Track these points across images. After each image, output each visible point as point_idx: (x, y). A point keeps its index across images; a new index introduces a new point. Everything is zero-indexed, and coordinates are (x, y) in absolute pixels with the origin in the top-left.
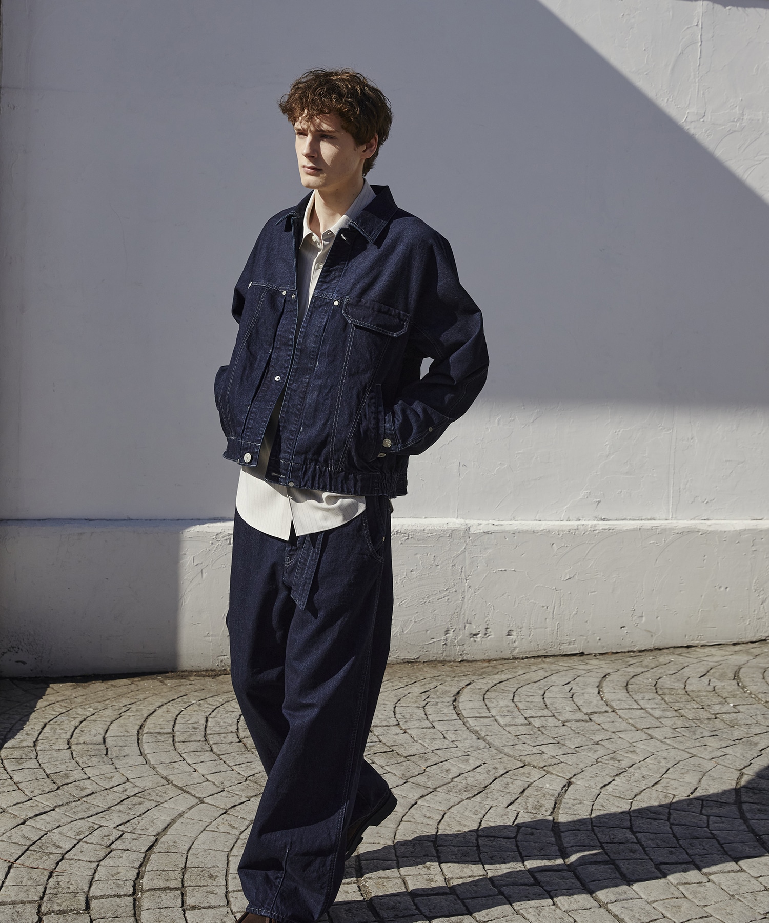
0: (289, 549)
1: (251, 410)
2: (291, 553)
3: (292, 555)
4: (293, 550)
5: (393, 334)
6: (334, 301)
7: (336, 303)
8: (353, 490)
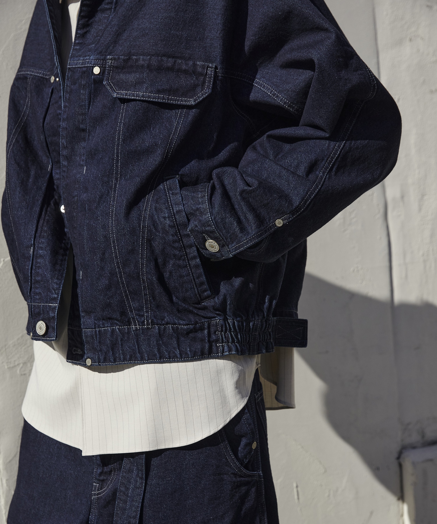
0: (99, 471)
1: (35, 253)
2: (102, 478)
3: (103, 481)
4: (106, 473)
5: (189, 101)
6: (93, 67)
7: (97, 70)
8: (177, 352)
